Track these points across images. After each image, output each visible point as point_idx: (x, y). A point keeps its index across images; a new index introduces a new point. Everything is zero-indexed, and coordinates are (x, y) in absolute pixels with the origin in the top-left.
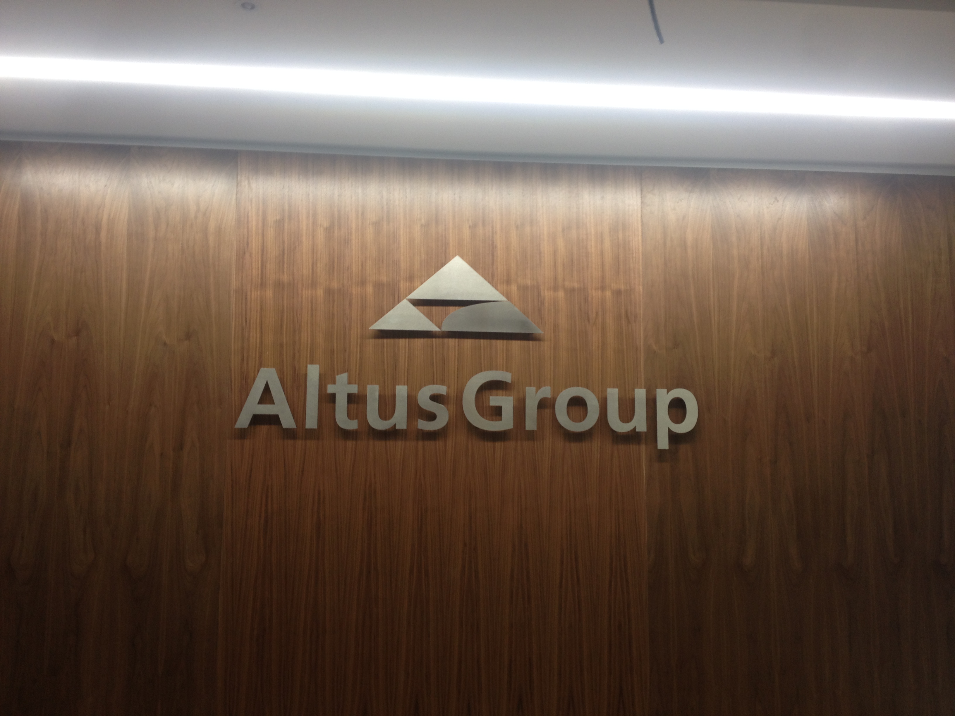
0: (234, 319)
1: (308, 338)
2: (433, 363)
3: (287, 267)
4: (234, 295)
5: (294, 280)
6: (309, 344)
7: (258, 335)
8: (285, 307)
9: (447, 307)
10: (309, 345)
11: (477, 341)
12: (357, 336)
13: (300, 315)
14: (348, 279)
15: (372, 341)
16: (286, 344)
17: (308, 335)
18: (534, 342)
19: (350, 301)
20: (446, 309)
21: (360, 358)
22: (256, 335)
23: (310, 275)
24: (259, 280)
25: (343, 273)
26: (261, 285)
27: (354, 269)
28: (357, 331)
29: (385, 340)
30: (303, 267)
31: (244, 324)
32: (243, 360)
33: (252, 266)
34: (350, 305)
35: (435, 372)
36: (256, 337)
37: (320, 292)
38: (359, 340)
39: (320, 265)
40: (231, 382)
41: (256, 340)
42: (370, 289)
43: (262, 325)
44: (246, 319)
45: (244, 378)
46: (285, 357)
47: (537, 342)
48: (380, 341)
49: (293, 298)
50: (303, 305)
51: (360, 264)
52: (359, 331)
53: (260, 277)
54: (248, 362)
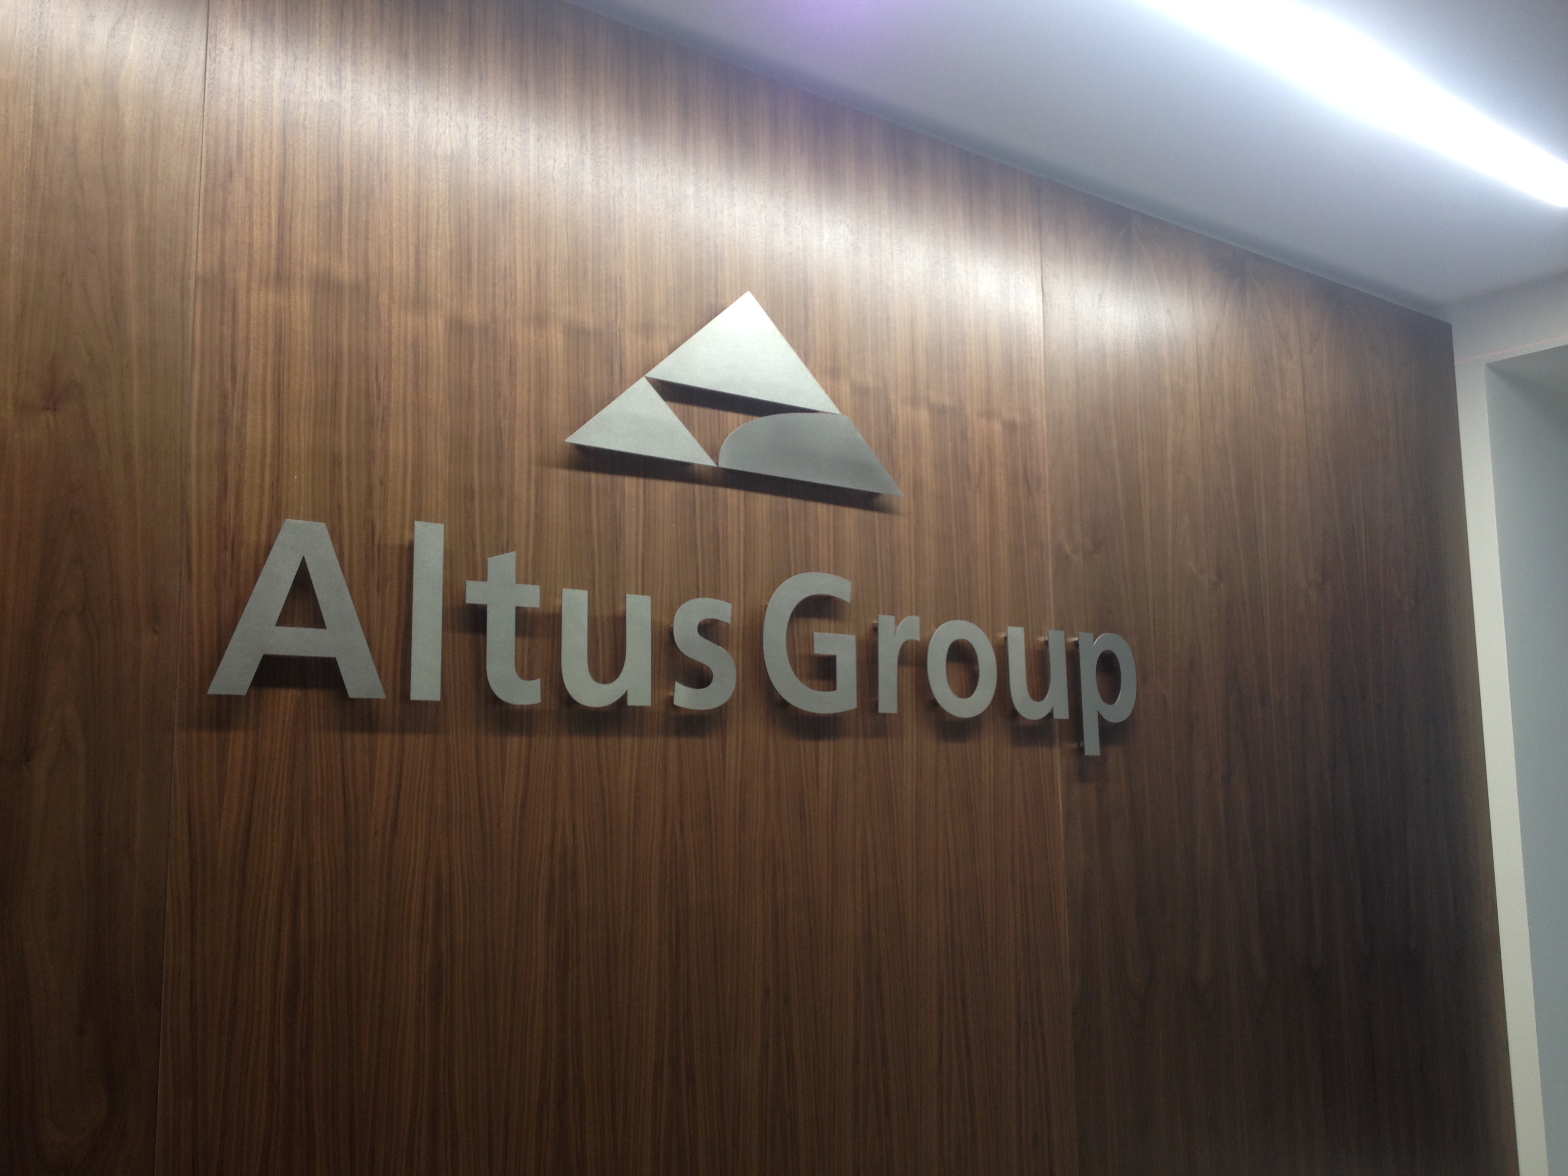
0: (197, 366)
1: (406, 447)
2: (696, 545)
3: (349, 241)
4: (199, 294)
5: (367, 279)
6: (410, 465)
7: (269, 423)
8: (345, 350)
9: (721, 412)
10: (409, 471)
11: (780, 499)
12: (529, 457)
13: (384, 379)
14: (506, 302)
15: (564, 473)
16: (349, 457)
17: (406, 441)
18: (882, 515)
19: (512, 363)
20: (719, 415)
21: (536, 516)
22: (264, 419)
23: (411, 274)
24: (273, 263)
25: (494, 285)
26: (279, 277)
27: (519, 279)
28: (529, 443)
29: (593, 476)
30: (391, 248)
31: (229, 384)
32: (223, 491)
33: (251, 217)
34: (512, 373)
35: (700, 567)
36: (264, 428)
37: (438, 325)
38: (533, 468)
39: (436, 250)
40: (189, 553)
41: (264, 433)
42: (557, 340)
43: (279, 395)
44: (234, 369)
45: (229, 546)
46: (345, 494)
47: (887, 516)
48: (582, 476)
49: (366, 329)
50: (394, 354)
51: (533, 268)
52: (533, 443)
53: (273, 253)
54: (238, 497)
